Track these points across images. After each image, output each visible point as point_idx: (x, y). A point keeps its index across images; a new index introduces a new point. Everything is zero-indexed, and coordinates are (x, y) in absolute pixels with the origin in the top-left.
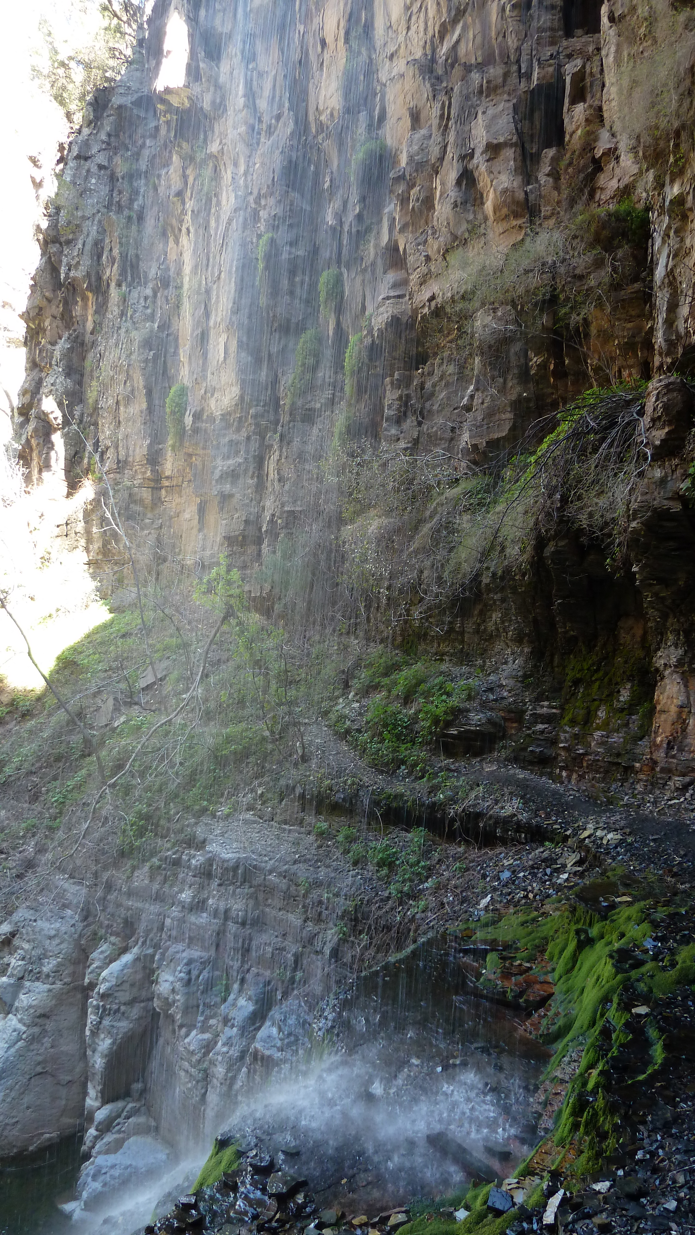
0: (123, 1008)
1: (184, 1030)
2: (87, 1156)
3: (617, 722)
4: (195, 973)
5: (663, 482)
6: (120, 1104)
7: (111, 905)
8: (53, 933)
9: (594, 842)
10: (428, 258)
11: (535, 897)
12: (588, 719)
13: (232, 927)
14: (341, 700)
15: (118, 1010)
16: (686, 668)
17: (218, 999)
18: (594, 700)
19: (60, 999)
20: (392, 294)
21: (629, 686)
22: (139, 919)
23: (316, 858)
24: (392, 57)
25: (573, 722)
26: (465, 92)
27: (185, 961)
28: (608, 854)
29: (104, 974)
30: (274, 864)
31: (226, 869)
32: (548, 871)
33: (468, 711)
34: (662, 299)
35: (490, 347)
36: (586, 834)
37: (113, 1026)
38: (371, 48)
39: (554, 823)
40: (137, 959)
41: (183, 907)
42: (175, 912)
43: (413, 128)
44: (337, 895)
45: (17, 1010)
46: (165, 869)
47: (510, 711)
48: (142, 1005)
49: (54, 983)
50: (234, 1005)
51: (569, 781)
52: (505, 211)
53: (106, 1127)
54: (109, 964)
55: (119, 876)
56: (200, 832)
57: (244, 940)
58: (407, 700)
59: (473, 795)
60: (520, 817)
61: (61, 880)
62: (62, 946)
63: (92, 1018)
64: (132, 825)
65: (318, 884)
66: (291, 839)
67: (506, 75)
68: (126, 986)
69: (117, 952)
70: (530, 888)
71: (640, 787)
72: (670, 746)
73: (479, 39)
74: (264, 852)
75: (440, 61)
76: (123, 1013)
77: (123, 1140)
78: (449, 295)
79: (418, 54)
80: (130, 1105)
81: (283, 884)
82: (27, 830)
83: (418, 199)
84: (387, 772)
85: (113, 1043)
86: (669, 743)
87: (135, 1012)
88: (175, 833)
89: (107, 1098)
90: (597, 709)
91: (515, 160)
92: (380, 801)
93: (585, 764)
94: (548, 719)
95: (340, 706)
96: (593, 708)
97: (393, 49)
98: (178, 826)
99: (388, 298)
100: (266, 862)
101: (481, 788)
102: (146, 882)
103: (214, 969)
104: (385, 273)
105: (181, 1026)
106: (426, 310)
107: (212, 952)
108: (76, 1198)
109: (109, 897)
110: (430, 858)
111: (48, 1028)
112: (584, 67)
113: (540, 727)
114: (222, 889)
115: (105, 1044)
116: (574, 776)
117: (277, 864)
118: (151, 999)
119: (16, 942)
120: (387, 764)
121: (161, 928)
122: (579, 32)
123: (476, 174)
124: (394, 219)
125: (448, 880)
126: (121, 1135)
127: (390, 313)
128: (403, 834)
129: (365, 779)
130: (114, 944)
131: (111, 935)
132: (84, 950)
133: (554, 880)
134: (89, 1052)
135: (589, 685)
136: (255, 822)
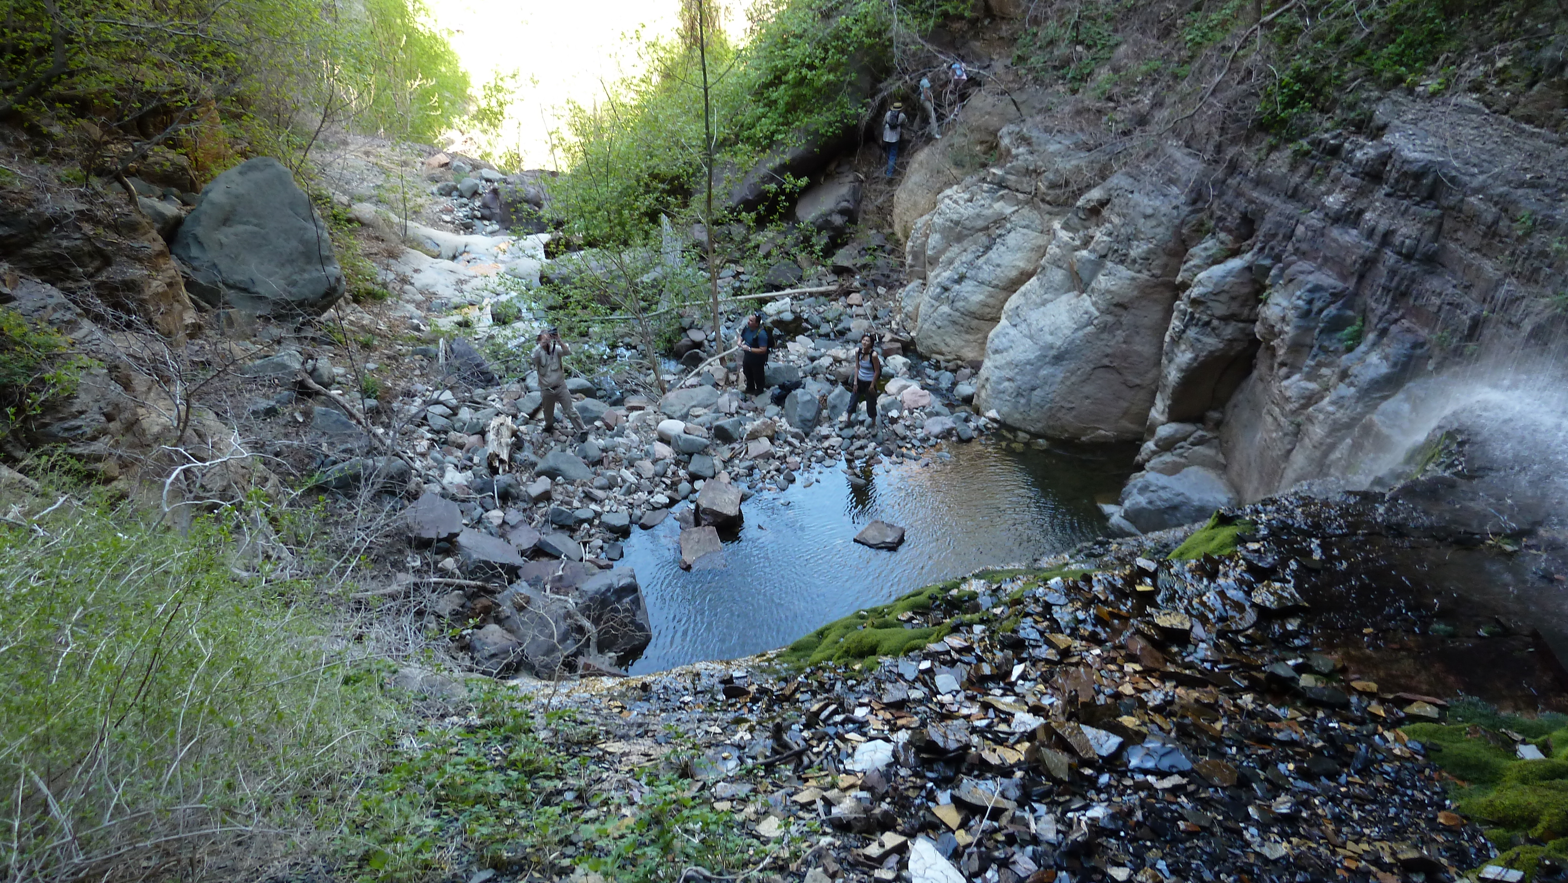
0: (1215, 322)
1: (1284, 370)
2: (1140, 467)
4: (1318, 305)
6: (1188, 428)
7: (1230, 192)
8: (1149, 211)
13: (1390, 257)
15: (1207, 324)
17: (1342, 347)
19: (1145, 292)
22: (1263, 219)
27: (1309, 286)
29: (1201, 275)
30: (1484, 181)
31: (1405, 173)
37: (1198, 340)
40: (1249, 268)
41: (1327, 214)
42: (1314, 219)
45: (1093, 291)
46: (1313, 157)
48: (1241, 325)
49: (1139, 272)
50: (1362, 360)
53: (1167, 445)
54: (1210, 265)
55: (1250, 156)
56: (1381, 113)
57: (1402, 279)
61: (1174, 149)
62: (1158, 230)
63: (1175, 323)
64: (1281, 87)
65: (1549, 225)
66: (1527, 147)
68: (1223, 298)
69: (1224, 254)
74: (1474, 160)
76: (1214, 329)
77: (1185, 466)
80: (1200, 433)
81: (1490, 212)
82: (1147, 74)
85: (1195, 359)
87: (1229, 331)
88: (1343, 109)
89: (1174, 415)
98: (1351, 98)
100: (1473, 175)
102: (1284, 170)
103: (1345, 306)
105: (1283, 364)
107: (1352, 284)
108: (1119, 503)
109: (1229, 181)
111: (1124, 320)
114: (1391, 202)
115: (1184, 357)
117: (1490, 181)
118: (1254, 322)
119: (1105, 212)
121: (1289, 237)
126: (1183, 460)
130: (1222, 243)
131: (1221, 230)
132: (1184, 241)
134: (1164, 361)
136: (1474, 111)
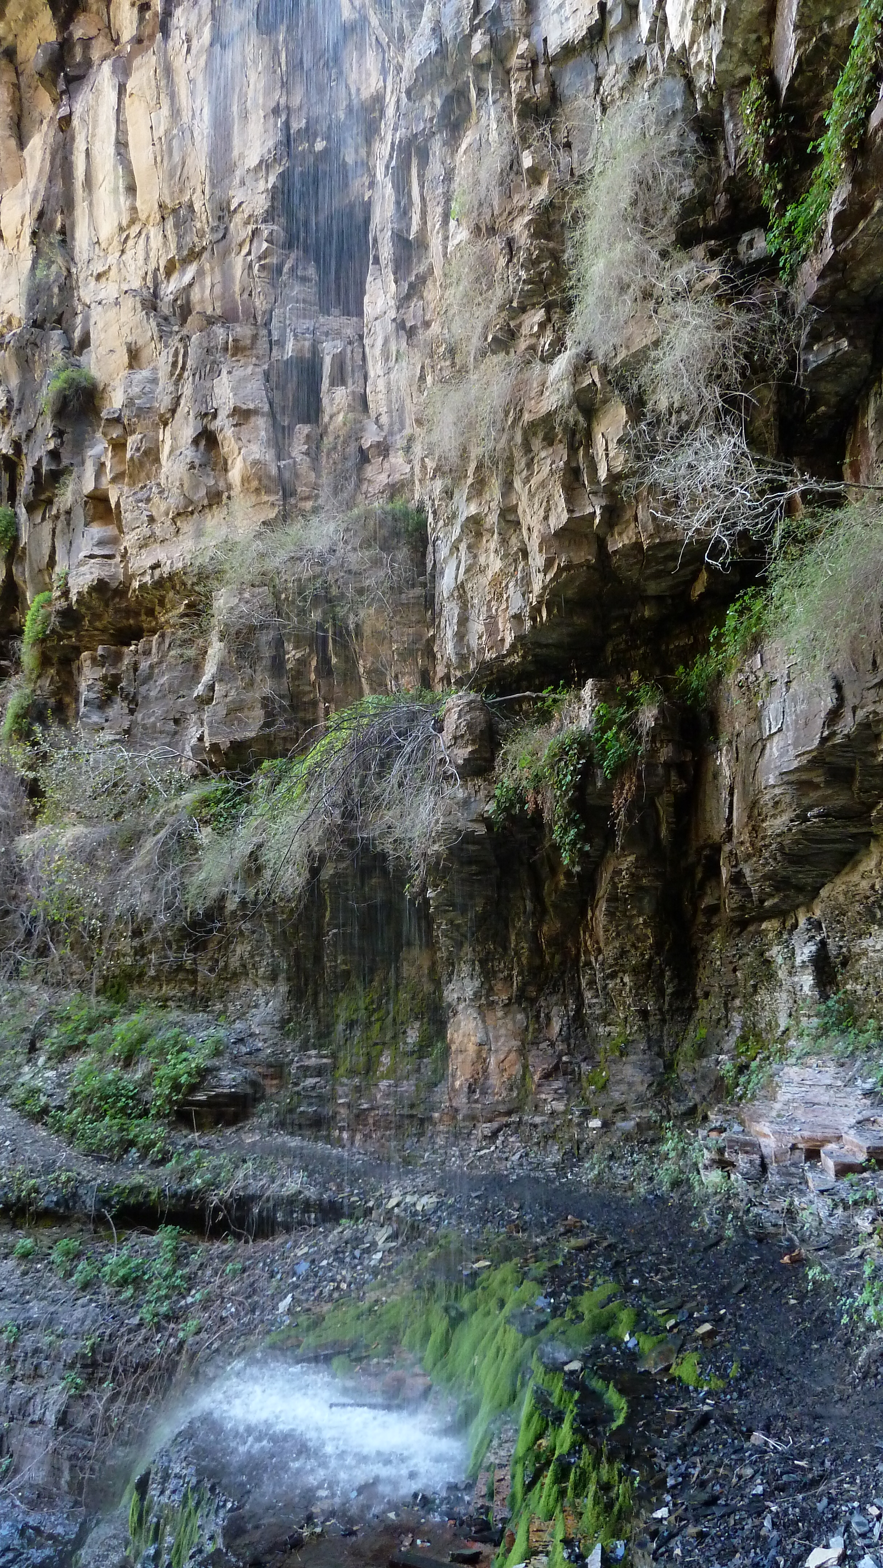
3: (407, 1066)
5: (466, 803)
9: (405, 1210)
10: (151, 519)
11: (349, 1286)
12: (370, 1067)
14: (26, 1069)
16: (483, 1001)
18: (376, 1044)
20: (97, 551)
21: (417, 1025)
23: (21, 1290)
24: (99, 277)
25: (352, 1072)
26: (205, 345)
28: (428, 1220)
32: (357, 1253)
33: (218, 1069)
34: (451, 611)
35: (238, 633)
36: (393, 1202)
38: (71, 258)
39: (349, 1195)
43: (131, 366)
44: (62, 1336)
47: (270, 1066)
51: (352, 1143)
52: (255, 484)
58: (128, 1060)
59: (240, 1174)
60: (307, 1193)
65: (31, 1325)
67: (255, 337)
70: (339, 1277)
71: (440, 1141)
72: (471, 1090)
73: (218, 289)
75: (166, 299)
78: (180, 565)
79: (136, 284)
83: (138, 449)
84: (111, 1160)
86: (470, 1087)
90: (380, 1054)
91: (266, 430)
92: (111, 1198)
93: (371, 1121)
94: (319, 1072)
95: (28, 1077)
96: (374, 1054)
97: (101, 269)
99: (92, 557)
101: (250, 1164)
104: (86, 525)
106: (147, 579)
110: (187, 1265)
112: (344, 350)
113: (311, 1081)
116: (358, 1137)
120: (112, 1148)
122: (335, 311)
123: (220, 438)
124: (103, 465)
125: (221, 1287)
127: (95, 576)
128: (146, 1238)
129: (84, 1173)
133: (366, 1262)
135: (368, 1025)
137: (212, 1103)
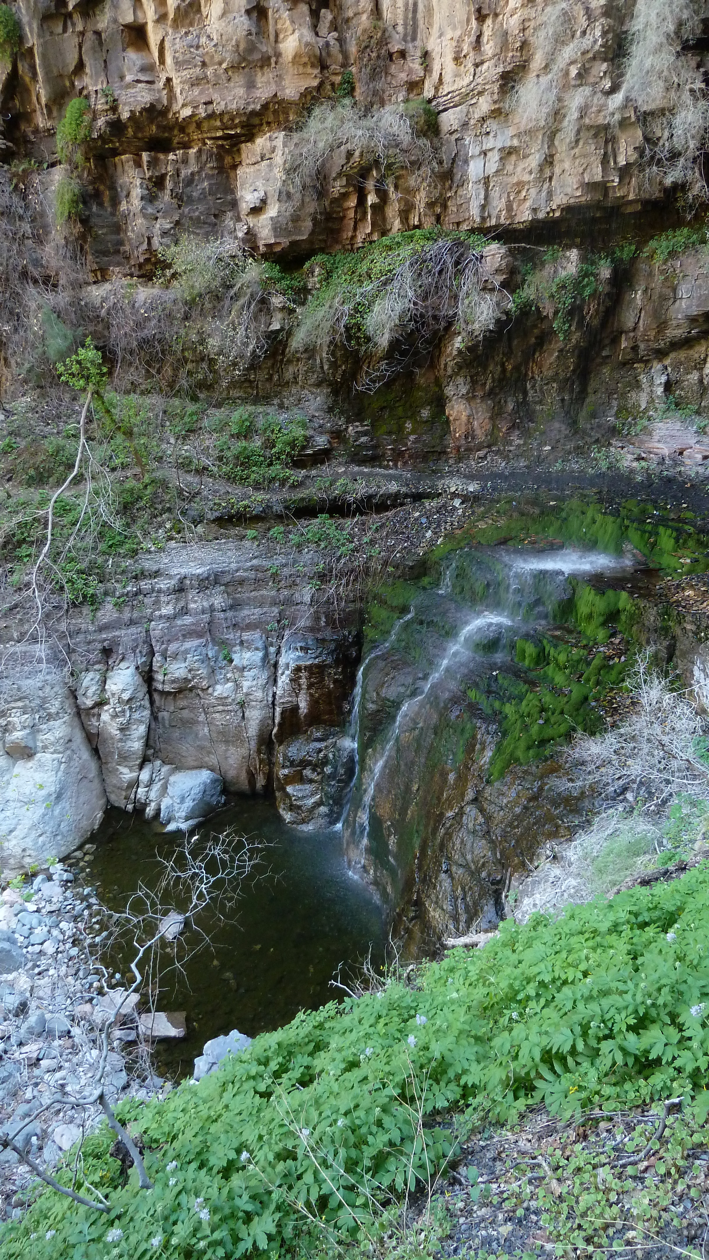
3: (424, 428)
6: (150, 766)
9: (463, 491)
12: (400, 430)
16: (469, 395)
18: (400, 418)
21: (428, 408)
25: (388, 433)
27: (193, 649)
28: (483, 494)
30: (235, 566)
31: (202, 580)
33: (314, 436)
34: (477, 190)
36: (453, 489)
37: (142, 716)
39: (424, 489)
45: (43, 748)
47: (333, 432)
49: (64, 717)
50: (243, 659)
51: (396, 466)
52: (306, 60)
53: (150, 782)
60: (403, 490)
62: (55, 690)
77: (166, 782)
78: (233, 107)
86: (465, 436)
90: (404, 423)
91: (307, 15)
93: (407, 455)
96: (400, 423)
99: (138, 81)
102: (115, 615)
106: (200, 111)
115: (139, 730)
116: (400, 463)
126: (163, 781)
130: (99, 670)
131: (93, 665)
137: (315, 454)
